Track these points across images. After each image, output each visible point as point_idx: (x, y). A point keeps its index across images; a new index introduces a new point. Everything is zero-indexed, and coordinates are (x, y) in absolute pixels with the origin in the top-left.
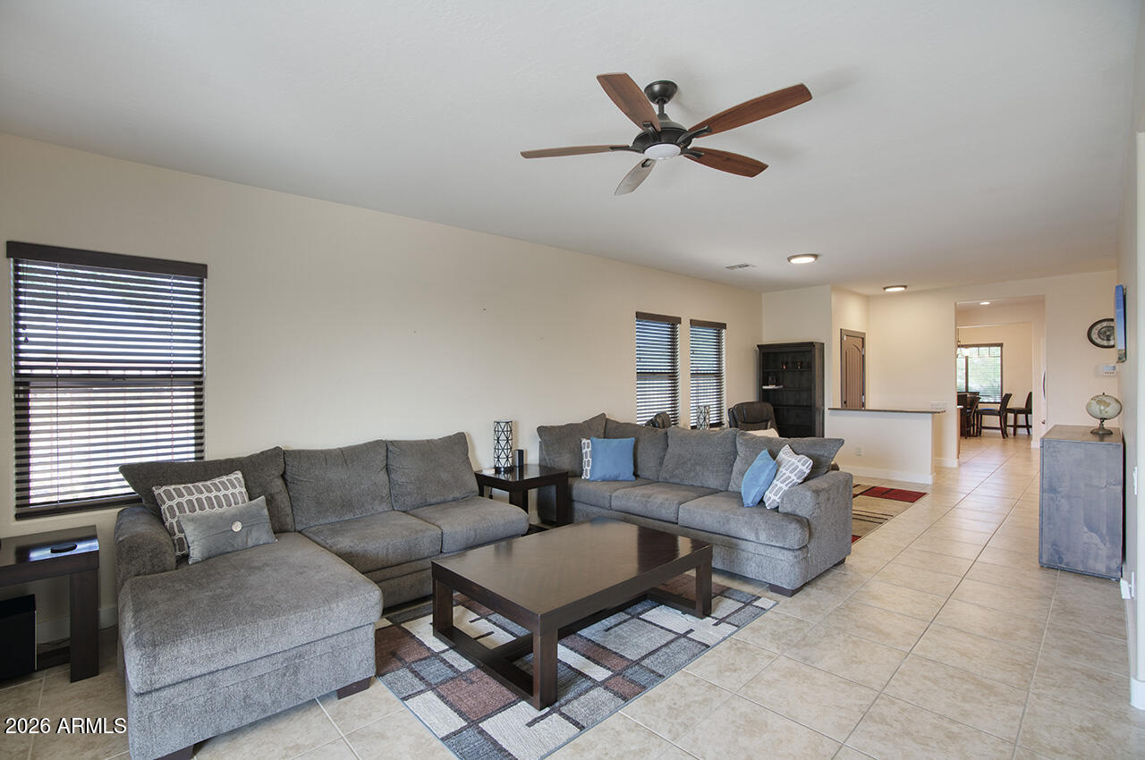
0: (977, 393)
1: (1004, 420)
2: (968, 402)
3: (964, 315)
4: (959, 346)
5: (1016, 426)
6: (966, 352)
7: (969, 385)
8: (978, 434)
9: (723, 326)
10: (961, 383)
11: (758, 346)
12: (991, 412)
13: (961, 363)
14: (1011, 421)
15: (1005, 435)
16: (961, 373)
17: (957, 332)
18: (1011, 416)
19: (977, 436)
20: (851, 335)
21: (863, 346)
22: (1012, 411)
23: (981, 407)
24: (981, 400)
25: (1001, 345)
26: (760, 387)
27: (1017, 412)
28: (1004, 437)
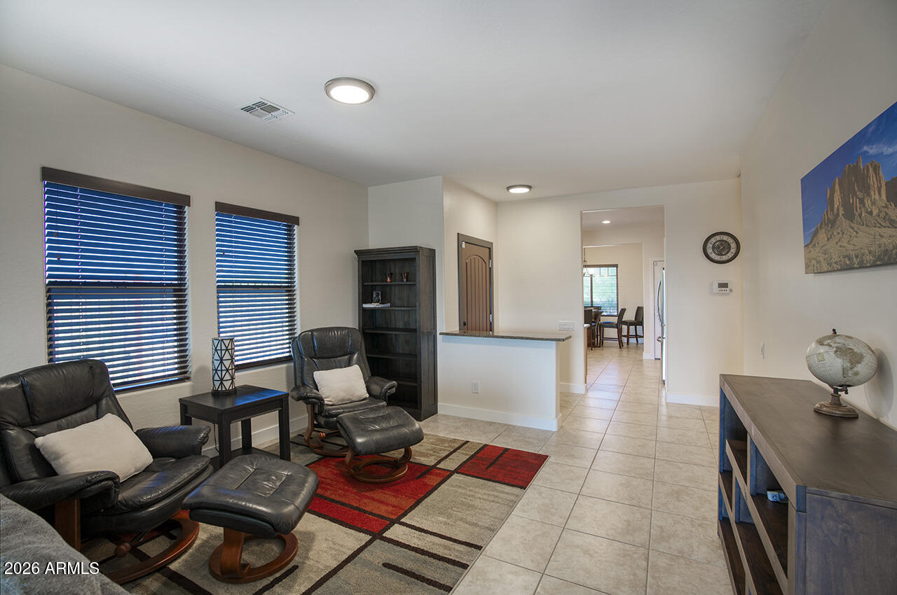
0: (599, 308)
1: (620, 331)
2: (592, 315)
3: (589, 233)
4: (585, 266)
5: (628, 336)
6: (591, 271)
7: (594, 300)
8: (601, 345)
9: (294, 220)
10: (587, 298)
11: (355, 251)
12: (610, 325)
13: (587, 281)
14: (624, 333)
15: (621, 345)
16: (587, 290)
17: (583, 251)
18: (625, 327)
19: (600, 347)
20: (471, 242)
21: (490, 257)
22: (625, 323)
23: (603, 320)
24: (603, 314)
25: (616, 266)
26: (360, 306)
27: (629, 324)
28: (620, 348)
